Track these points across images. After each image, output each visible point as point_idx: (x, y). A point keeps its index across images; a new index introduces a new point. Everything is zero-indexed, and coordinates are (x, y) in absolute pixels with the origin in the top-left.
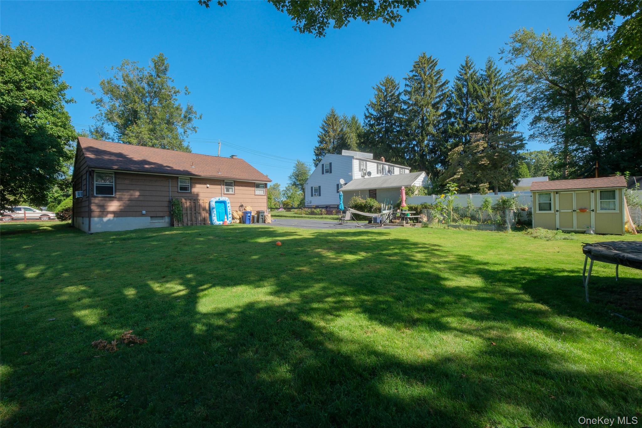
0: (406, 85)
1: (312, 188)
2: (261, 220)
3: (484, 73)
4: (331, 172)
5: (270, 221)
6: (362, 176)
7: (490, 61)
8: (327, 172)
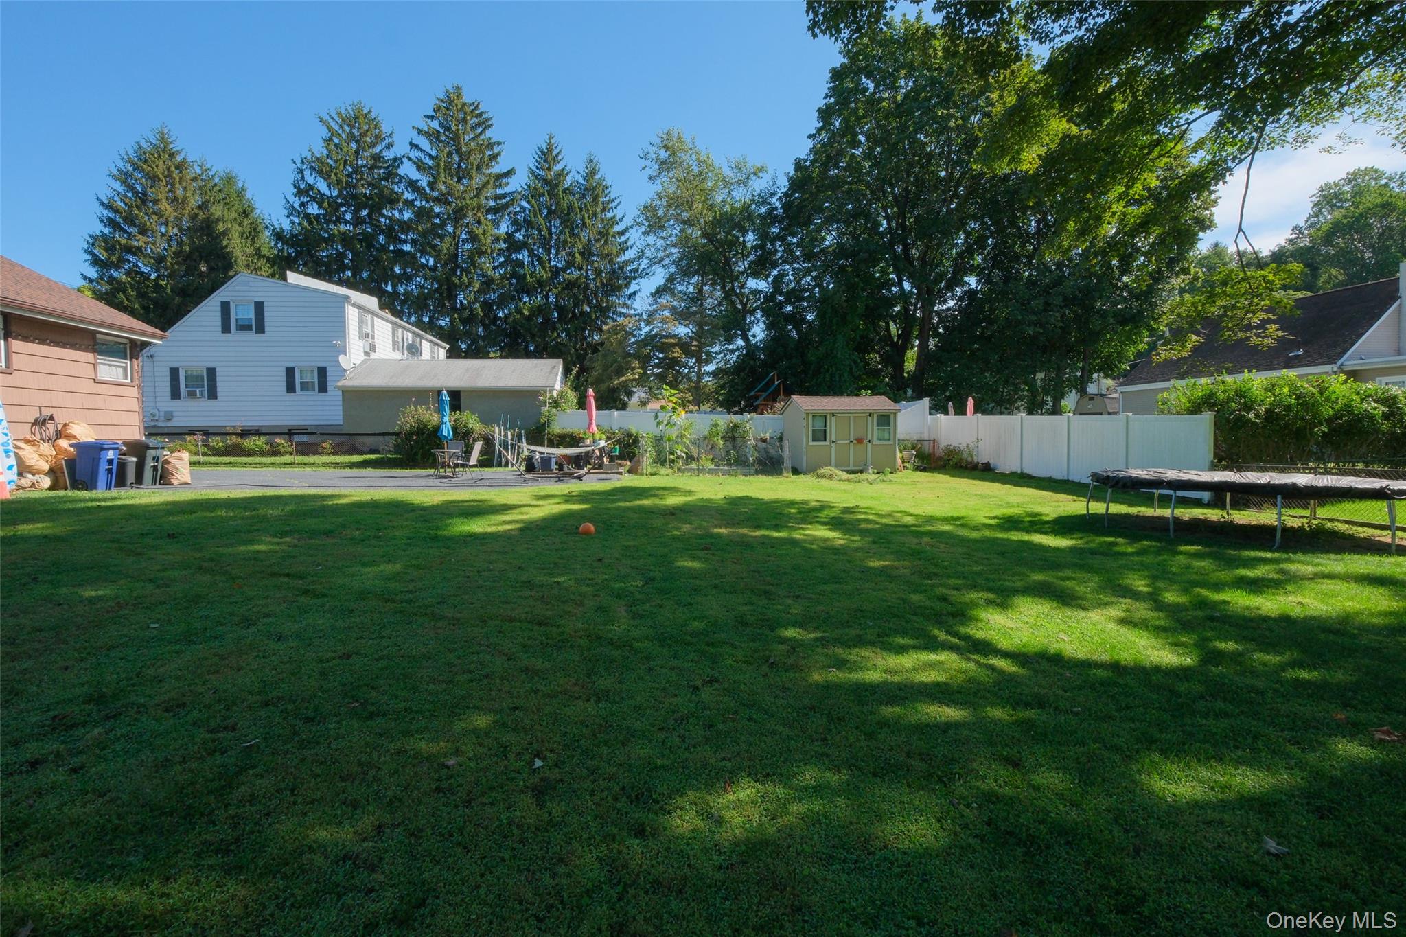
0: (414, 146)
1: (174, 373)
2: (148, 474)
3: (581, 181)
4: (261, 329)
5: (188, 478)
6: (367, 354)
7: (592, 161)
8: (244, 327)
